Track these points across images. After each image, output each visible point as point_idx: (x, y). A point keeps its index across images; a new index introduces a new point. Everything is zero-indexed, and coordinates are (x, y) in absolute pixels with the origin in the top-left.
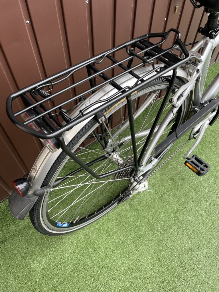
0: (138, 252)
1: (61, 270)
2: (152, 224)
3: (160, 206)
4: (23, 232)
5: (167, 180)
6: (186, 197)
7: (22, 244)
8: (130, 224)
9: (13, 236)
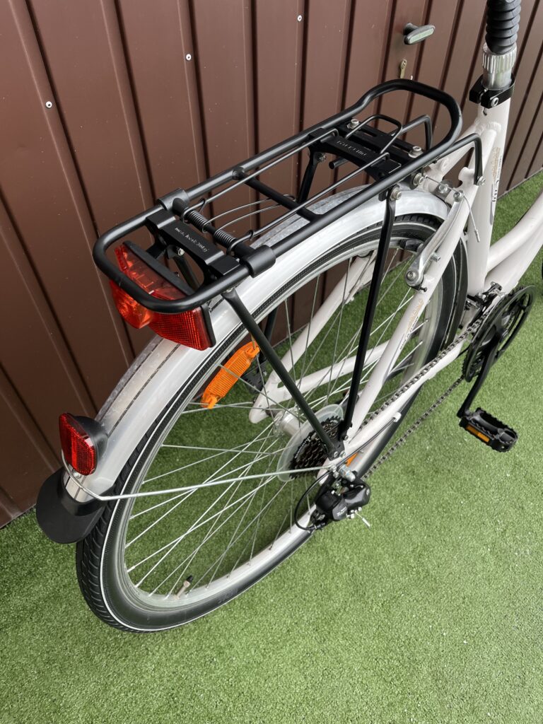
0: (327, 654)
1: (136, 703)
2: (361, 584)
3: (381, 539)
4: (42, 610)
5: (396, 473)
6: (445, 515)
7: (38, 640)
8: (306, 585)
9: (18, 622)
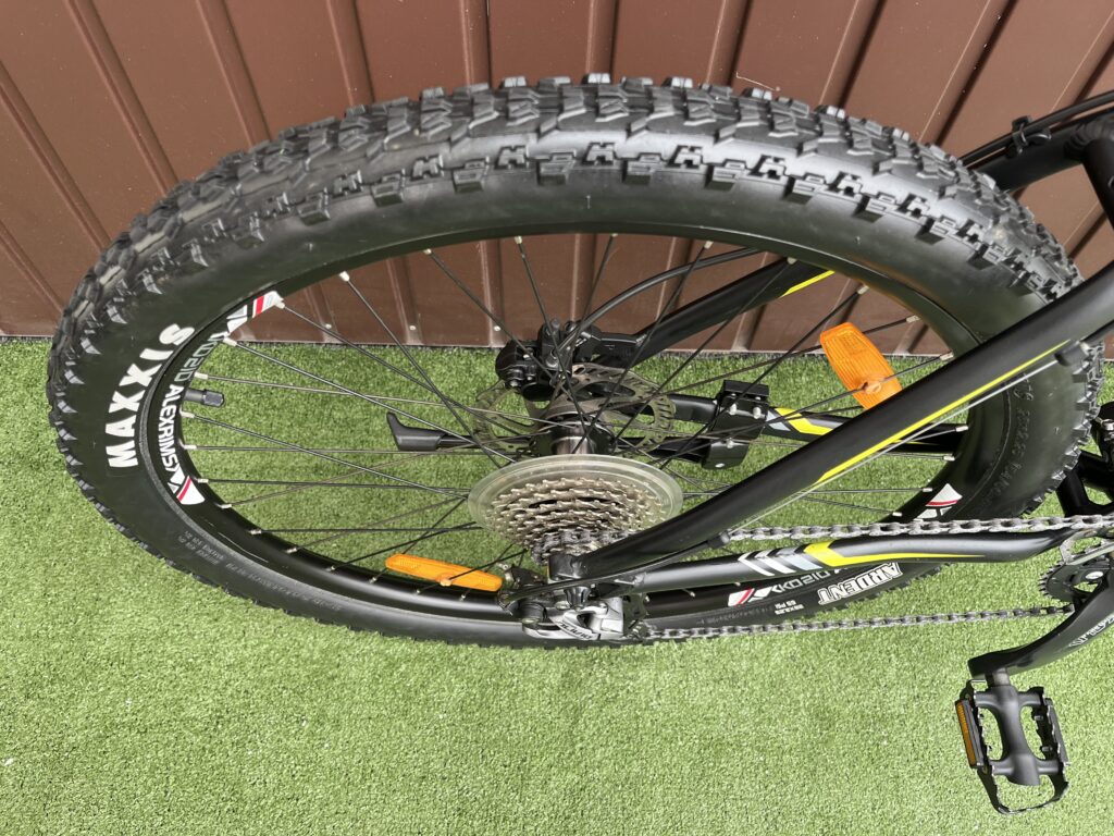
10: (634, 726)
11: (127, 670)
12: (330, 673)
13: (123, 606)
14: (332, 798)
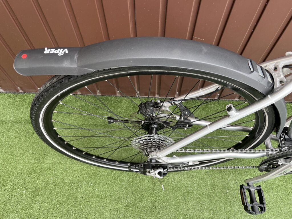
10: (168, 187)
11: (52, 171)
12: (98, 173)
13: (51, 156)
14: (98, 202)
